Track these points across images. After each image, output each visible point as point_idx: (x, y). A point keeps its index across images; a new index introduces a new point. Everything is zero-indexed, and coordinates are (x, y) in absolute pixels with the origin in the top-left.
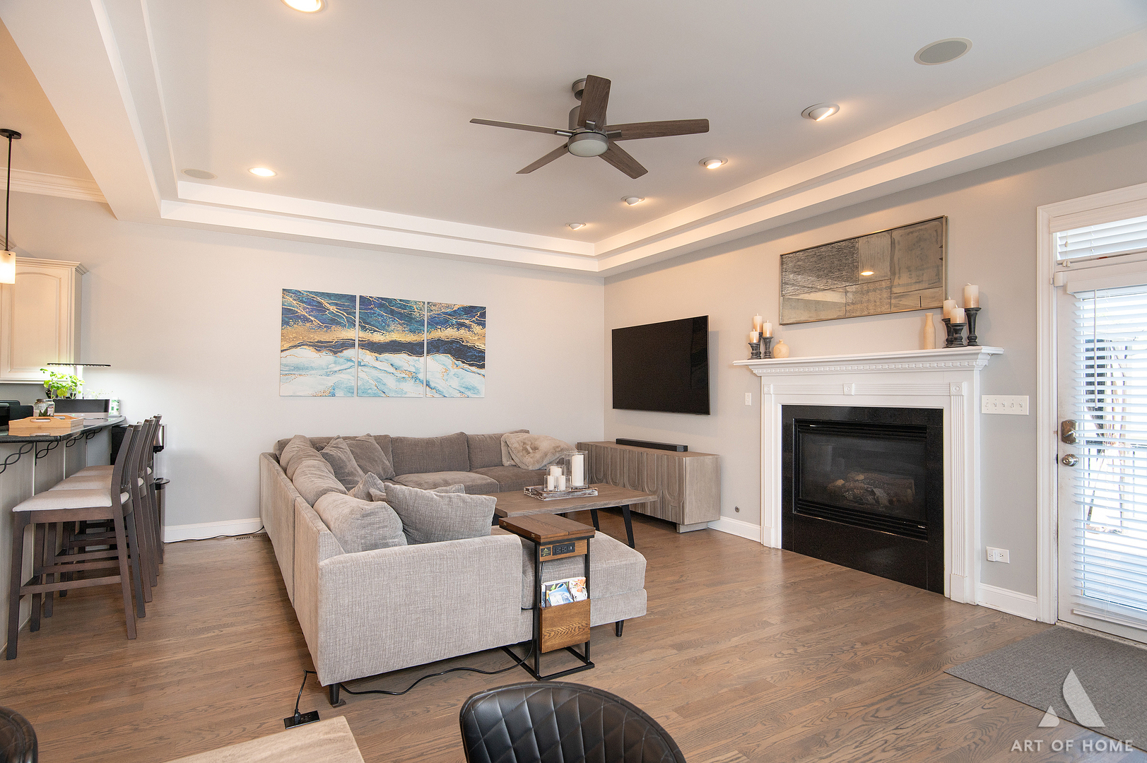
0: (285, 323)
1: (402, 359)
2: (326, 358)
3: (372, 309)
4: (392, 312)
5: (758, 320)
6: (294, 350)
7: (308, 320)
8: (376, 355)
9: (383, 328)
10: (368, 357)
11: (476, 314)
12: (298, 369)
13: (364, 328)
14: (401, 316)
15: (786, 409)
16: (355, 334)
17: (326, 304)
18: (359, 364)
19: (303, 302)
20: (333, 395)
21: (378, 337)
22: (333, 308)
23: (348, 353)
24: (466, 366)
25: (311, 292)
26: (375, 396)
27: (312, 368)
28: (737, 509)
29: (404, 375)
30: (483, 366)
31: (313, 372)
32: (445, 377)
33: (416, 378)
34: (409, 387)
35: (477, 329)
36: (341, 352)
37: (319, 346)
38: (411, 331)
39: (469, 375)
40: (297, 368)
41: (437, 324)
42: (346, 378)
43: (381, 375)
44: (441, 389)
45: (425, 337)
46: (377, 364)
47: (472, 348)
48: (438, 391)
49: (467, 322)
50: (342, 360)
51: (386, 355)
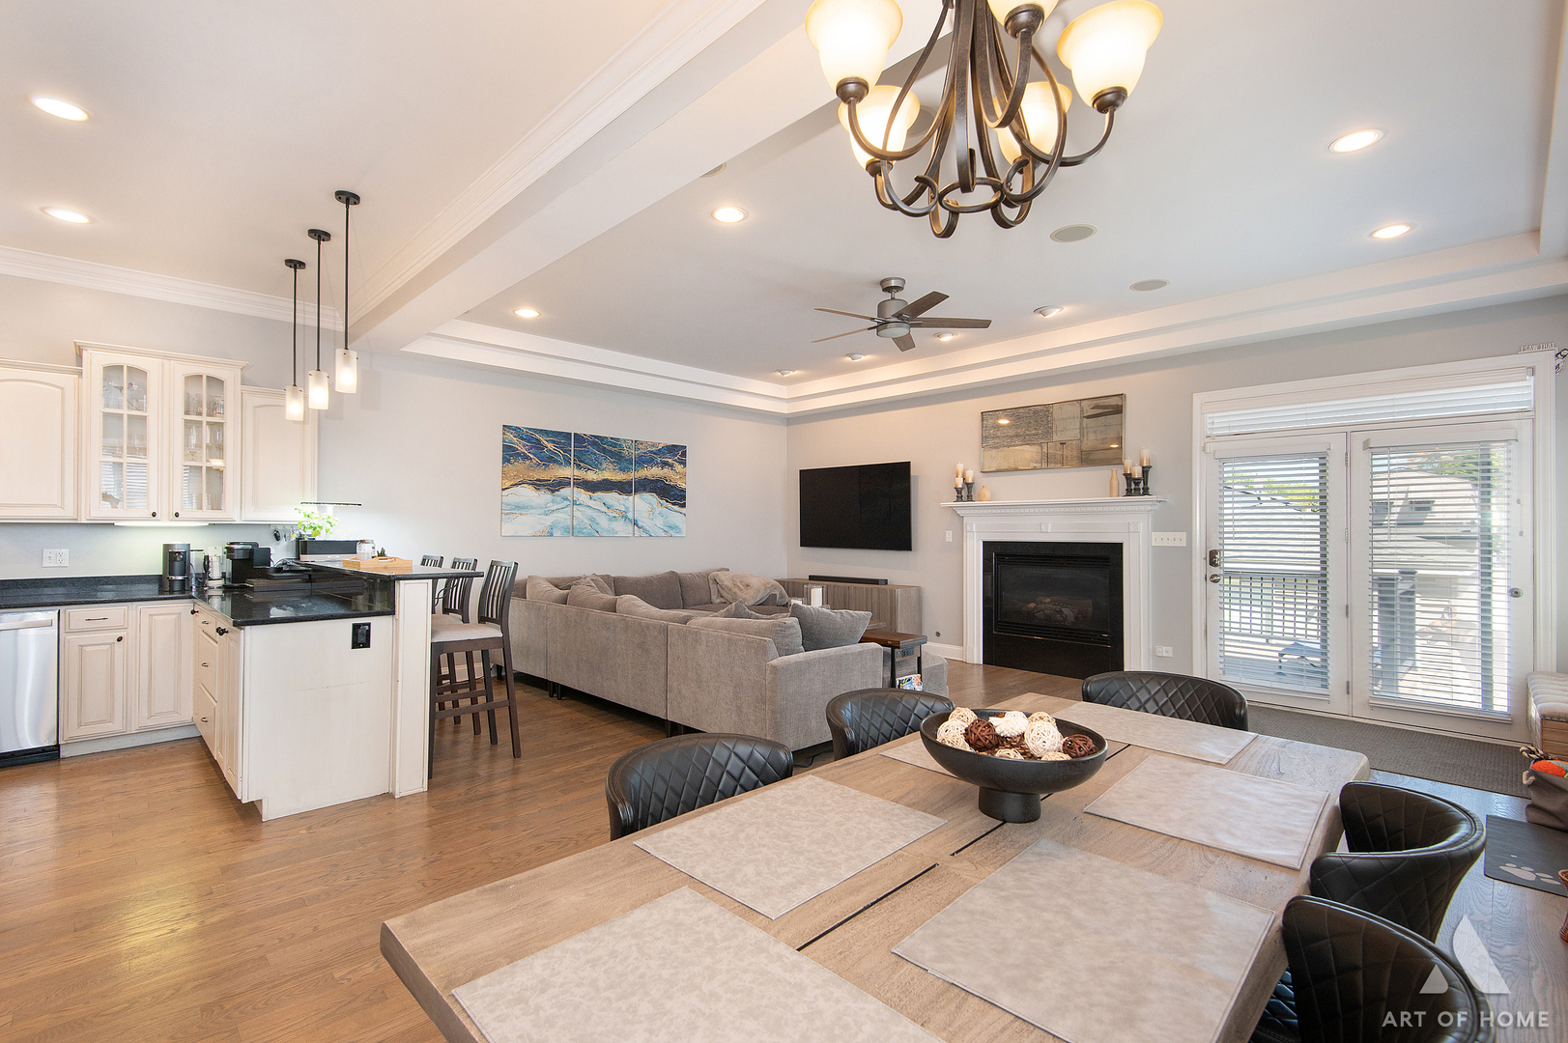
0: (506, 460)
1: (612, 498)
2: (544, 497)
3: (585, 447)
4: (604, 450)
5: (960, 467)
6: (515, 488)
7: (526, 457)
8: (590, 493)
9: (595, 466)
10: (582, 495)
11: (678, 453)
12: (520, 508)
13: (579, 467)
14: (613, 455)
15: (988, 546)
16: (567, 472)
17: (546, 443)
18: (574, 503)
19: (522, 439)
20: (551, 535)
21: (592, 476)
22: (550, 446)
23: (566, 491)
24: (670, 505)
25: (530, 429)
26: (590, 535)
27: (532, 507)
28: (938, 634)
29: (615, 515)
30: (683, 506)
31: (531, 511)
32: (651, 517)
33: (626, 517)
34: (622, 528)
35: (679, 467)
36: (558, 490)
37: (538, 484)
38: (620, 469)
39: (672, 514)
40: (518, 507)
41: (644, 462)
42: (563, 517)
43: (595, 514)
44: (647, 528)
45: (631, 476)
46: (591, 503)
47: (674, 487)
48: (645, 531)
49: (670, 460)
50: (559, 499)
51: (599, 494)
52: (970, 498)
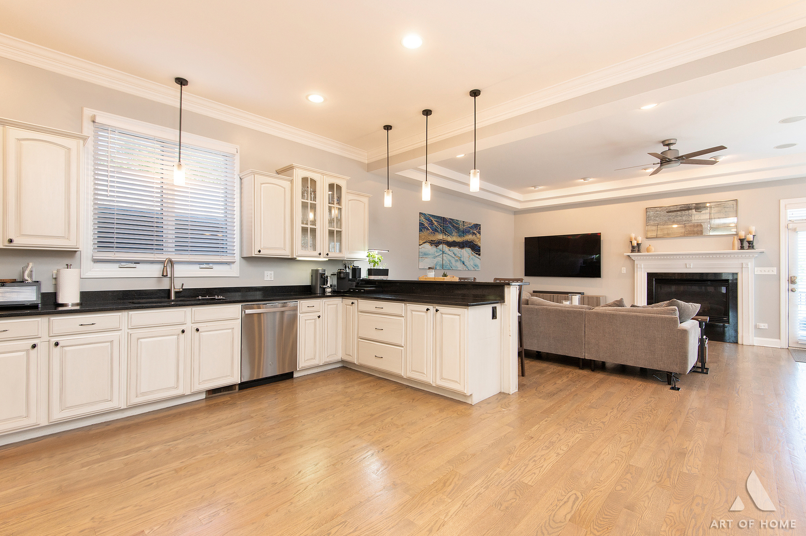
0: (420, 230)
1: (456, 250)
2: (433, 249)
3: (447, 224)
4: (453, 226)
6: (424, 244)
7: (428, 229)
8: (449, 248)
9: (450, 234)
10: (446, 248)
11: (478, 228)
13: (445, 234)
14: (456, 228)
16: (440, 237)
17: (434, 222)
18: (443, 252)
19: (426, 219)
20: (436, 268)
21: (449, 239)
22: (436, 223)
23: (441, 246)
24: (475, 254)
25: (429, 215)
26: (449, 269)
27: (430, 255)
29: (457, 258)
30: (480, 254)
31: (430, 256)
32: (469, 260)
33: (461, 260)
34: (460, 265)
35: (478, 235)
36: (438, 246)
37: (432, 243)
38: (459, 236)
39: (476, 259)
40: (425, 254)
41: (467, 232)
42: (440, 259)
43: (451, 258)
44: (467, 266)
45: (462, 239)
46: (449, 253)
47: (477, 245)
49: (475, 231)
50: (438, 250)
51: (452, 248)
52: (639, 251)
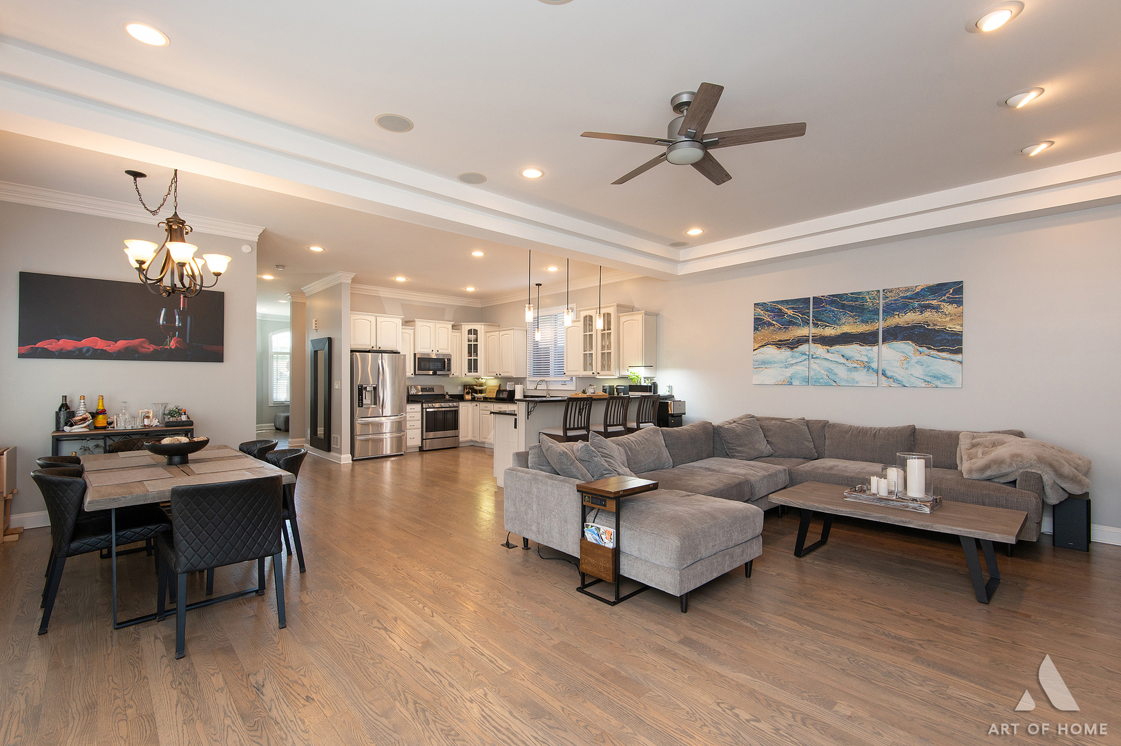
0: (756, 329)
1: (853, 350)
2: (785, 353)
3: (823, 307)
4: (843, 307)
6: (762, 349)
7: (771, 324)
8: (828, 347)
9: (835, 322)
10: (820, 350)
11: (952, 292)
12: (765, 363)
13: (816, 325)
14: (852, 309)
16: (802, 331)
17: (785, 309)
18: (812, 357)
19: (767, 311)
20: (791, 384)
21: (829, 332)
22: (790, 312)
23: (803, 348)
24: (933, 352)
25: (773, 302)
26: (827, 385)
27: (775, 363)
29: (856, 365)
30: (959, 351)
31: (775, 365)
32: (905, 366)
33: (869, 368)
34: (862, 377)
35: (949, 308)
36: (797, 347)
37: (779, 344)
38: (863, 321)
39: (941, 363)
40: (764, 363)
41: (894, 310)
42: (801, 369)
43: (832, 366)
44: (899, 378)
45: (881, 325)
46: (829, 356)
47: (943, 331)
48: (895, 380)
49: (934, 302)
50: (797, 354)
51: (837, 347)
